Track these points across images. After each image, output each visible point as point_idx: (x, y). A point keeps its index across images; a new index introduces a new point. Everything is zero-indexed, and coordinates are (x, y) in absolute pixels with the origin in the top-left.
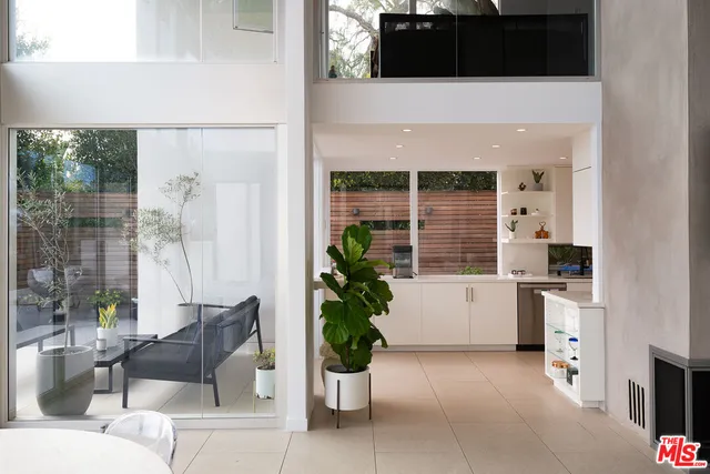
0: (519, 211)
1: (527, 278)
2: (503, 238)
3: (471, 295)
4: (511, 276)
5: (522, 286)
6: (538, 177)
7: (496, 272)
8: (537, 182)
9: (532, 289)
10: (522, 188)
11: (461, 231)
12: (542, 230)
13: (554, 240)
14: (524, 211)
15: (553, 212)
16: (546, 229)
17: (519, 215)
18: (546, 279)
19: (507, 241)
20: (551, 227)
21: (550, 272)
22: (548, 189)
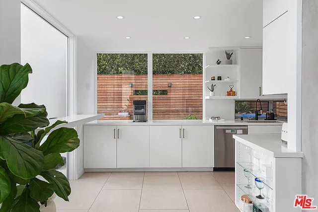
0: (216, 78)
1: (221, 122)
2: (206, 95)
3: (183, 134)
4: (211, 121)
5: (217, 128)
6: (229, 56)
7: (201, 118)
8: (229, 58)
9: (224, 130)
10: (219, 62)
11: (186, 96)
12: (231, 91)
13: (239, 97)
14: (220, 78)
15: (238, 78)
16: (233, 90)
17: (216, 81)
18: (233, 123)
19: (208, 98)
20: (238, 88)
21: (236, 118)
22: (236, 63)
